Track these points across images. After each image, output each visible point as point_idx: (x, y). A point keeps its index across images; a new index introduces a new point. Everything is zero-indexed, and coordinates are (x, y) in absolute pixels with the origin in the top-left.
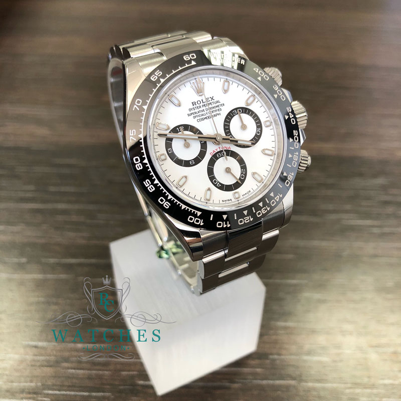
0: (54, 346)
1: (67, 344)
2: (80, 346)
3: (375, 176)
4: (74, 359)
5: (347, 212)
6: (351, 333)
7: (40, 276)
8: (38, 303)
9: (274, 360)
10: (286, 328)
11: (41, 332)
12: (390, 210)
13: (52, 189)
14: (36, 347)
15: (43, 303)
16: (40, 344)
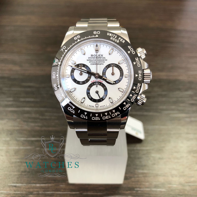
0: (25, 186)
1: (31, 185)
2: (38, 185)
3: (186, 90)
4: (35, 193)
5: (173, 110)
6: (176, 176)
7: (17, 148)
8: (16, 162)
9: (138, 191)
10: (143, 173)
11: (18, 178)
12: (194, 108)
13: (22, 100)
14: (15, 186)
15: (18, 162)
16: (17, 185)
